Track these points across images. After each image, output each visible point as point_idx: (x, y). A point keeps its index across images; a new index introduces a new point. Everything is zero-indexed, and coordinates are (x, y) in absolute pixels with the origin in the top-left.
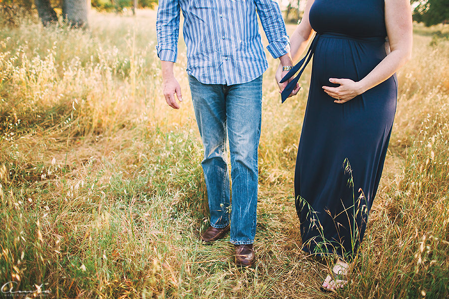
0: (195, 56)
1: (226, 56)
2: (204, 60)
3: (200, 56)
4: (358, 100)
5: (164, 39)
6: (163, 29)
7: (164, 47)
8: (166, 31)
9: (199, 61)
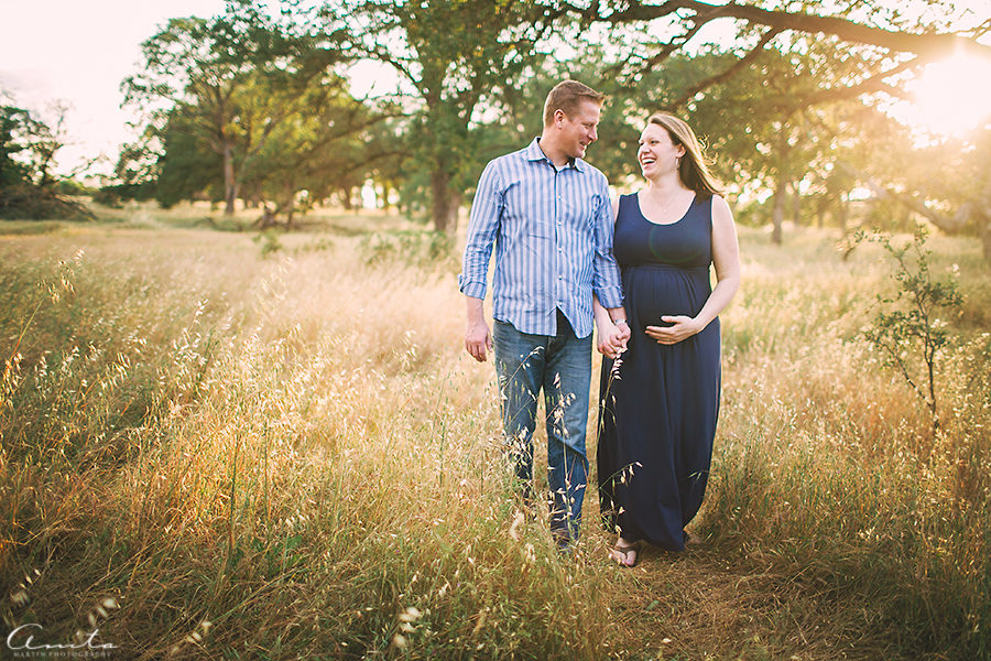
0: (519, 296)
1: (561, 301)
2: (529, 303)
3: (525, 297)
4: (693, 340)
5: (475, 269)
6: (477, 255)
7: (475, 279)
8: (480, 259)
9: (523, 304)
